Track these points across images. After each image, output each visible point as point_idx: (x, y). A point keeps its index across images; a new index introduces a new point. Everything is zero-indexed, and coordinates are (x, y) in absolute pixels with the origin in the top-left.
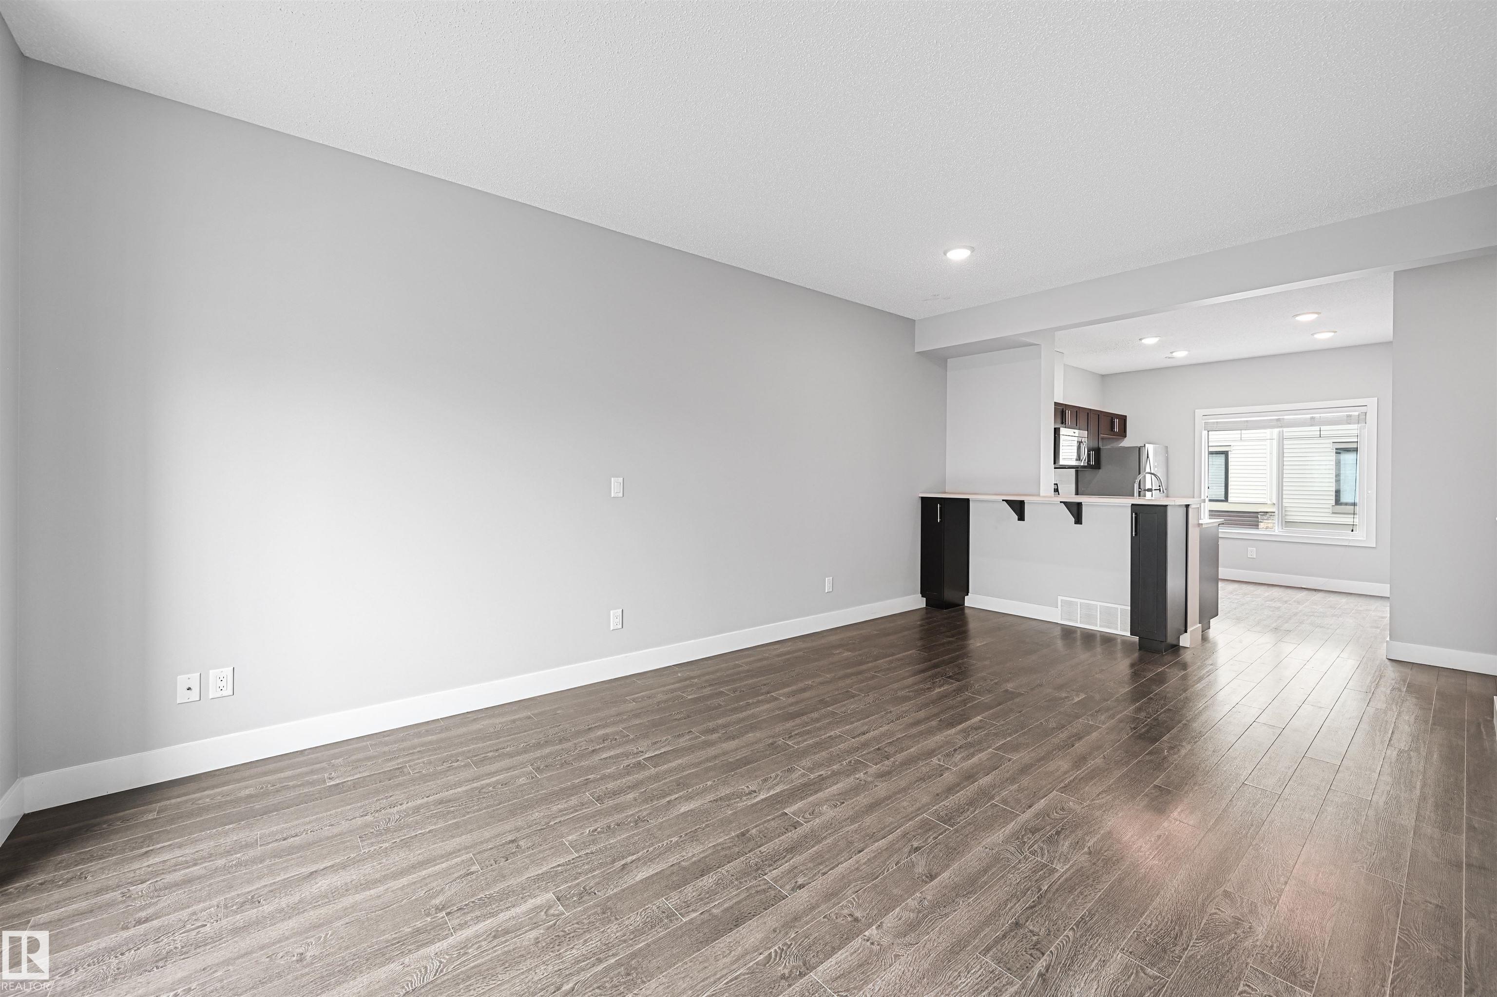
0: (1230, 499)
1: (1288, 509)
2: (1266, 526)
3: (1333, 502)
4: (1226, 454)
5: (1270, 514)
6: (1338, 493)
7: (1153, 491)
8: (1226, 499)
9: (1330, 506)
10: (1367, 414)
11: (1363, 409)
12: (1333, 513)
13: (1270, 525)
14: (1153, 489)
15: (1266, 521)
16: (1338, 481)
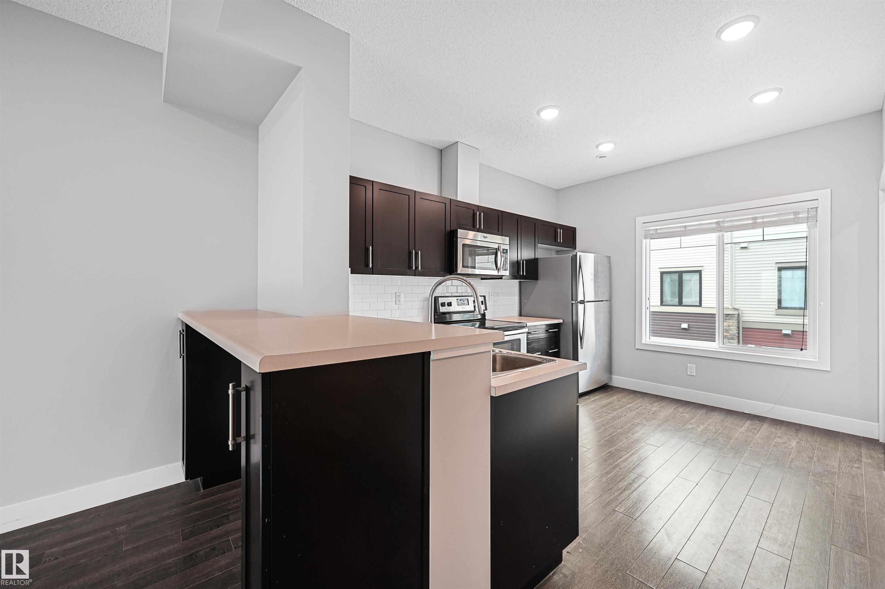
0: (703, 305)
1: (744, 312)
2: (728, 324)
3: (776, 307)
4: (700, 272)
5: (731, 316)
6: (780, 301)
7: (586, 304)
8: (700, 305)
9: (774, 310)
10: (819, 209)
11: (814, 204)
12: (777, 315)
13: (731, 324)
14: (585, 301)
15: (729, 321)
16: (780, 292)
